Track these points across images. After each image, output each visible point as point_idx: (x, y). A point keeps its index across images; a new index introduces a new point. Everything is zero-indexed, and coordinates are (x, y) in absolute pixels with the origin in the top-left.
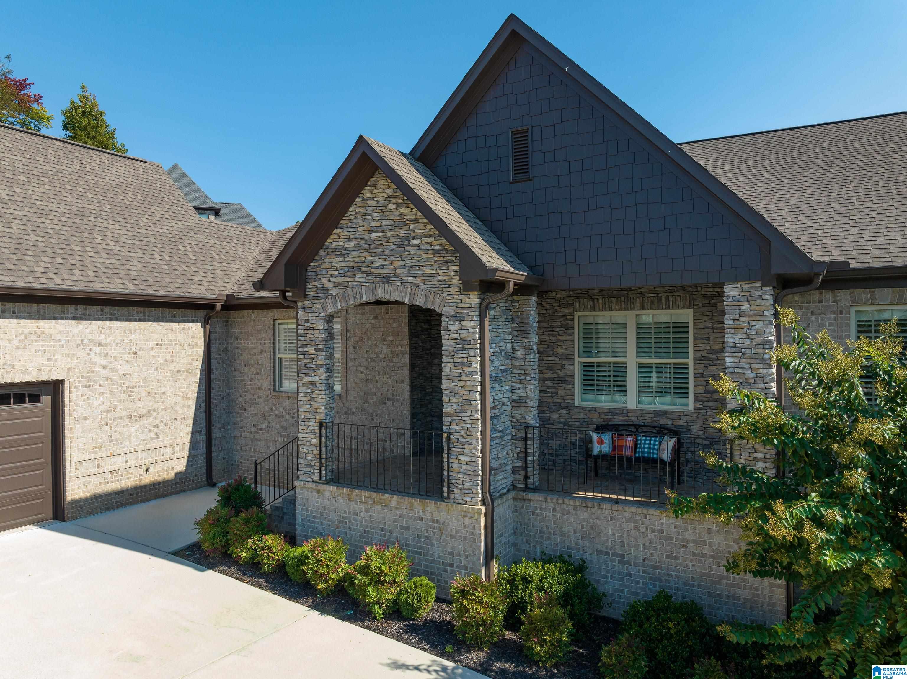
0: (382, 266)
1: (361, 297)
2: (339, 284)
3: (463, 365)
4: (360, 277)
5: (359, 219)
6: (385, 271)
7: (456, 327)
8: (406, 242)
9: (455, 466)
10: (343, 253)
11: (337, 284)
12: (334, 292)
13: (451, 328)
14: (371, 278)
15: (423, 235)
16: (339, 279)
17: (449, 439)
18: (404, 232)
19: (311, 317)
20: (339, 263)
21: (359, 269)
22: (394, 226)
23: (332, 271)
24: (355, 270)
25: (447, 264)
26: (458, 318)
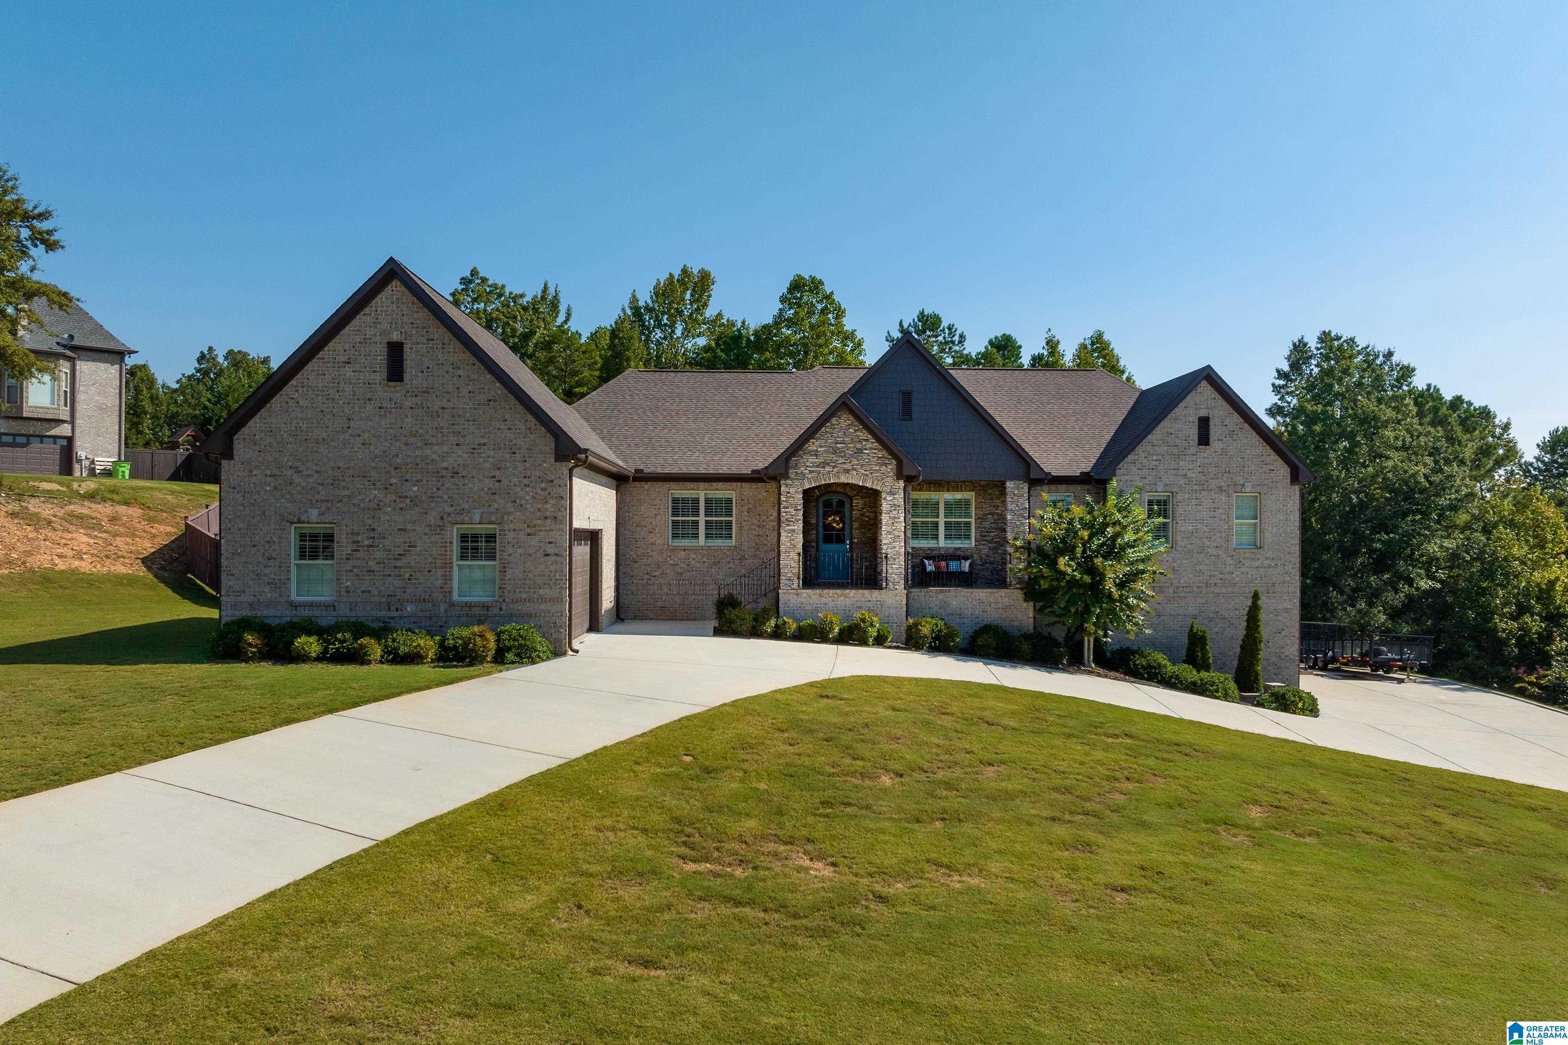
0: (844, 463)
1: (830, 479)
2: (813, 472)
3: (895, 518)
4: (828, 469)
5: (829, 435)
6: (848, 466)
7: (891, 498)
8: (860, 451)
9: (890, 571)
10: (816, 454)
11: (811, 472)
12: (809, 476)
13: (888, 499)
14: (836, 470)
15: (871, 449)
16: (814, 469)
17: (886, 557)
18: (858, 446)
19: (792, 490)
20: (812, 459)
21: (828, 464)
22: (852, 441)
23: (808, 464)
24: (824, 464)
25: (886, 465)
26: (891, 493)
